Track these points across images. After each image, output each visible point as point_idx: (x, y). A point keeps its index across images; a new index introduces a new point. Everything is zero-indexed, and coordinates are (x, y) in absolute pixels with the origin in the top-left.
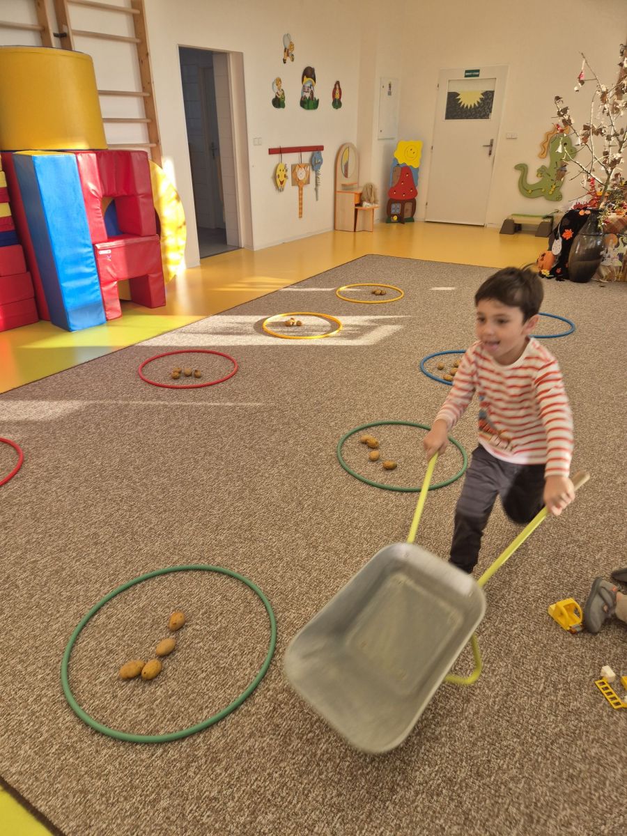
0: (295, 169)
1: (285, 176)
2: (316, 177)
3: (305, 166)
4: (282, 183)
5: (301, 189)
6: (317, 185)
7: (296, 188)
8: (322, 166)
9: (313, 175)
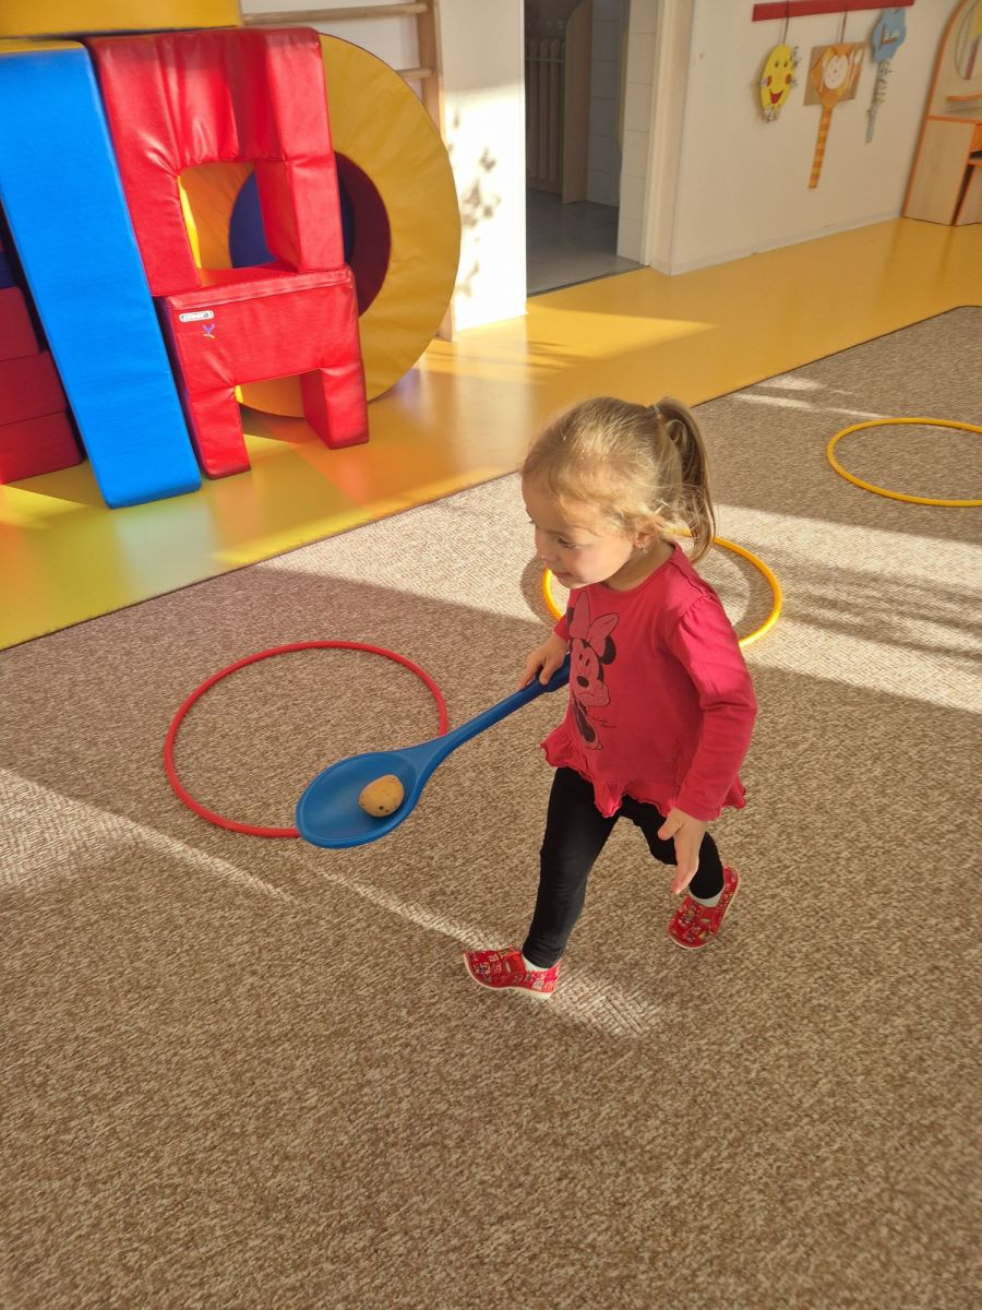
0: (820, 60)
1: (789, 80)
2: (879, 80)
3: (850, 50)
4: (775, 98)
5: (827, 114)
6: (875, 100)
7: (815, 112)
8: (901, 50)
9: (868, 75)
